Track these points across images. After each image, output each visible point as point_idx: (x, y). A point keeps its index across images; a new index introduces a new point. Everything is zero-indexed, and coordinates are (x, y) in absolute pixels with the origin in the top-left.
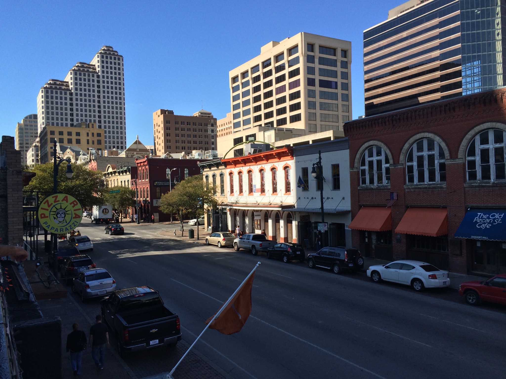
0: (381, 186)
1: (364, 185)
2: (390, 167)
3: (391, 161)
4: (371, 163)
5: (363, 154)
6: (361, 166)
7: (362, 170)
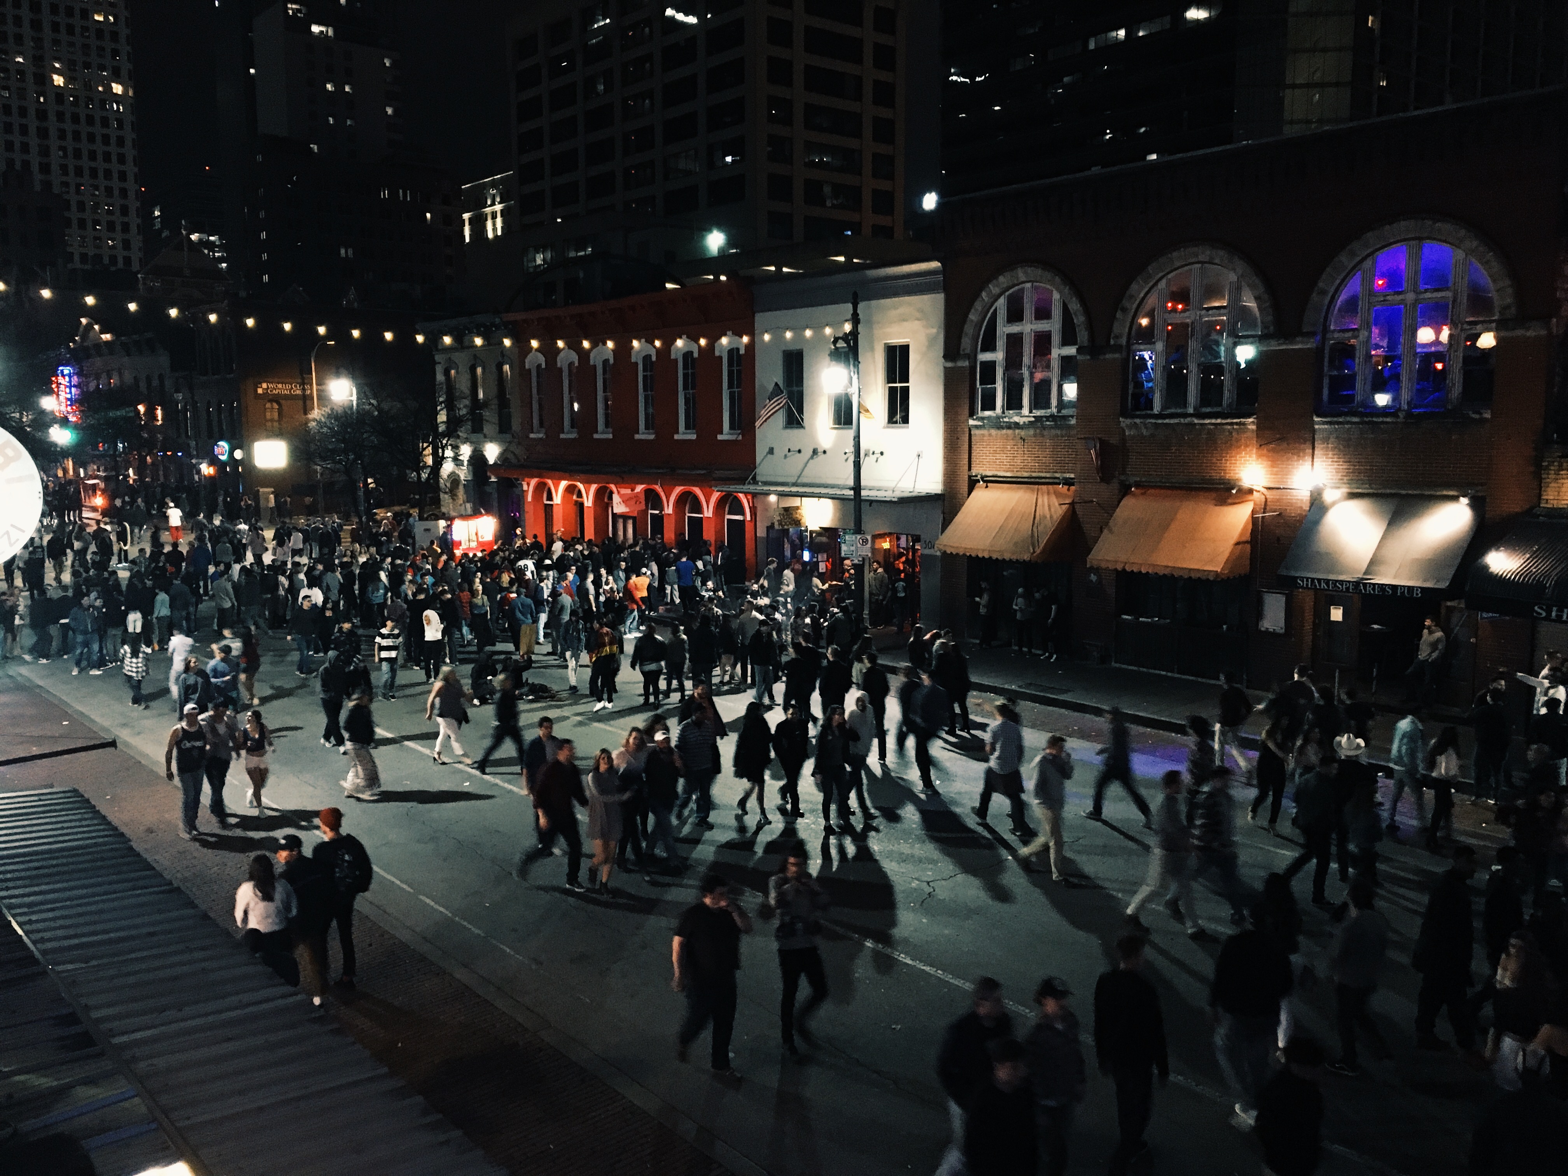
0: (1046, 417)
1: (987, 413)
2: (1078, 358)
3: (1083, 336)
4: (1014, 342)
5: (992, 311)
6: (984, 350)
7: (984, 364)
